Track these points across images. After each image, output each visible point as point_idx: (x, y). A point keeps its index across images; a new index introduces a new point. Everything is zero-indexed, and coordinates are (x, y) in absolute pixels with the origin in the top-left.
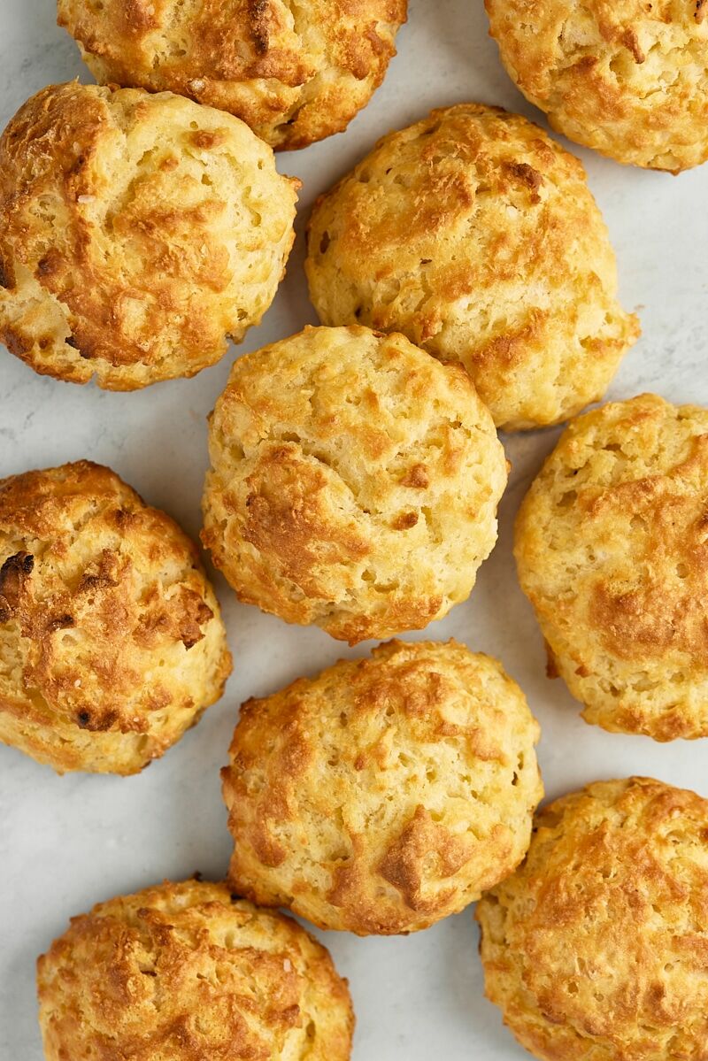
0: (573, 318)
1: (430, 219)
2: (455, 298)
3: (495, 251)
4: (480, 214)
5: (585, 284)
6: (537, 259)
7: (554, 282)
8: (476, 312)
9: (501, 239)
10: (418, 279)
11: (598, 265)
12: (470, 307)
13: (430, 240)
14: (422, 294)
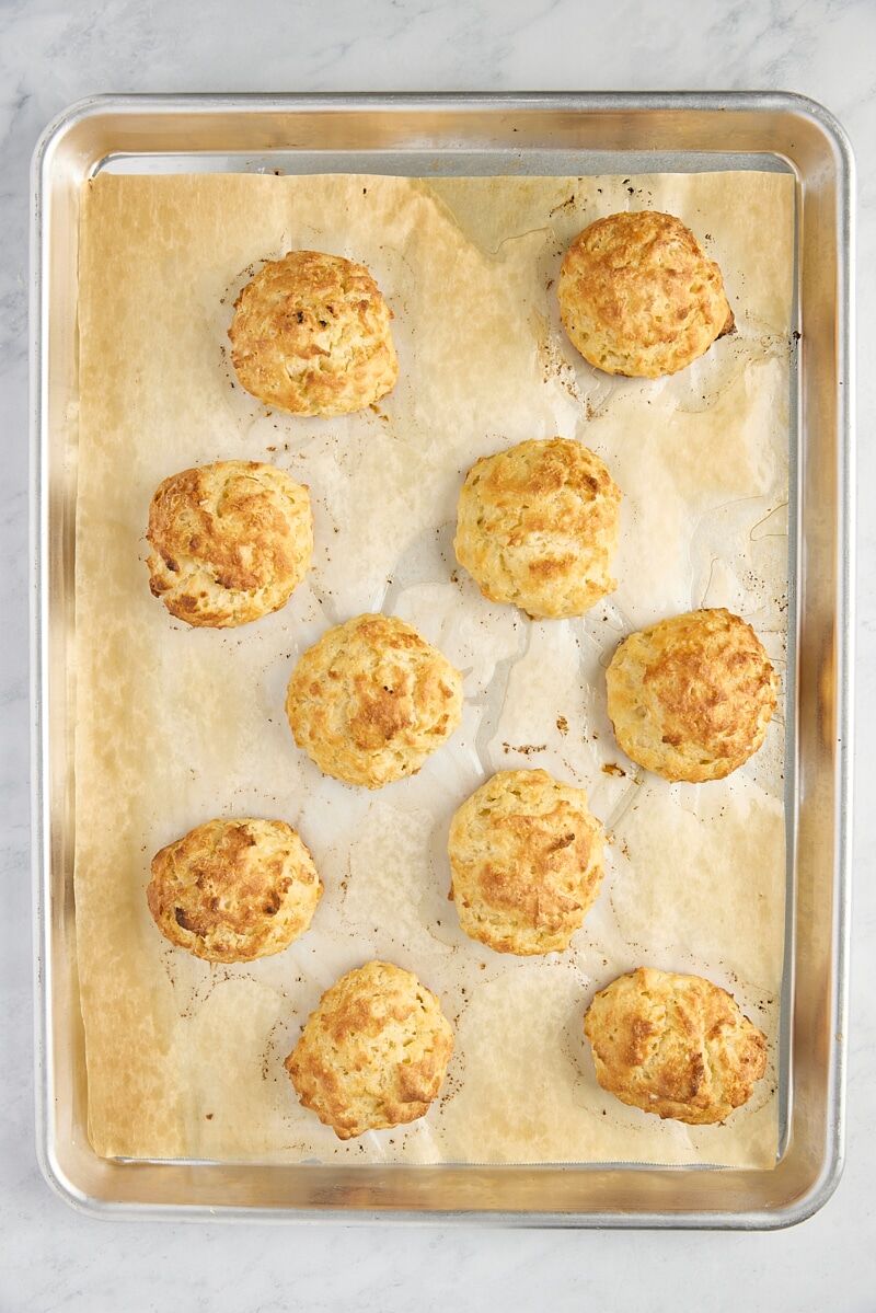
0: (587, 567)
1: (536, 487)
2: (533, 530)
3: (563, 515)
4: (562, 493)
5: (600, 552)
6: (581, 529)
7: (585, 544)
8: (540, 543)
9: (569, 511)
10: (518, 513)
11: (609, 546)
12: (539, 539)
13: (532, 497)
14: (517, 523)
